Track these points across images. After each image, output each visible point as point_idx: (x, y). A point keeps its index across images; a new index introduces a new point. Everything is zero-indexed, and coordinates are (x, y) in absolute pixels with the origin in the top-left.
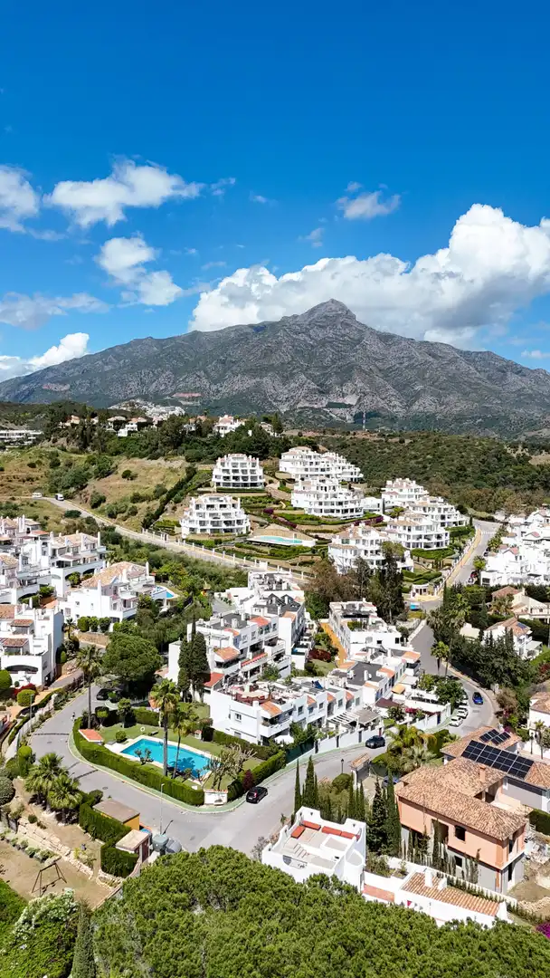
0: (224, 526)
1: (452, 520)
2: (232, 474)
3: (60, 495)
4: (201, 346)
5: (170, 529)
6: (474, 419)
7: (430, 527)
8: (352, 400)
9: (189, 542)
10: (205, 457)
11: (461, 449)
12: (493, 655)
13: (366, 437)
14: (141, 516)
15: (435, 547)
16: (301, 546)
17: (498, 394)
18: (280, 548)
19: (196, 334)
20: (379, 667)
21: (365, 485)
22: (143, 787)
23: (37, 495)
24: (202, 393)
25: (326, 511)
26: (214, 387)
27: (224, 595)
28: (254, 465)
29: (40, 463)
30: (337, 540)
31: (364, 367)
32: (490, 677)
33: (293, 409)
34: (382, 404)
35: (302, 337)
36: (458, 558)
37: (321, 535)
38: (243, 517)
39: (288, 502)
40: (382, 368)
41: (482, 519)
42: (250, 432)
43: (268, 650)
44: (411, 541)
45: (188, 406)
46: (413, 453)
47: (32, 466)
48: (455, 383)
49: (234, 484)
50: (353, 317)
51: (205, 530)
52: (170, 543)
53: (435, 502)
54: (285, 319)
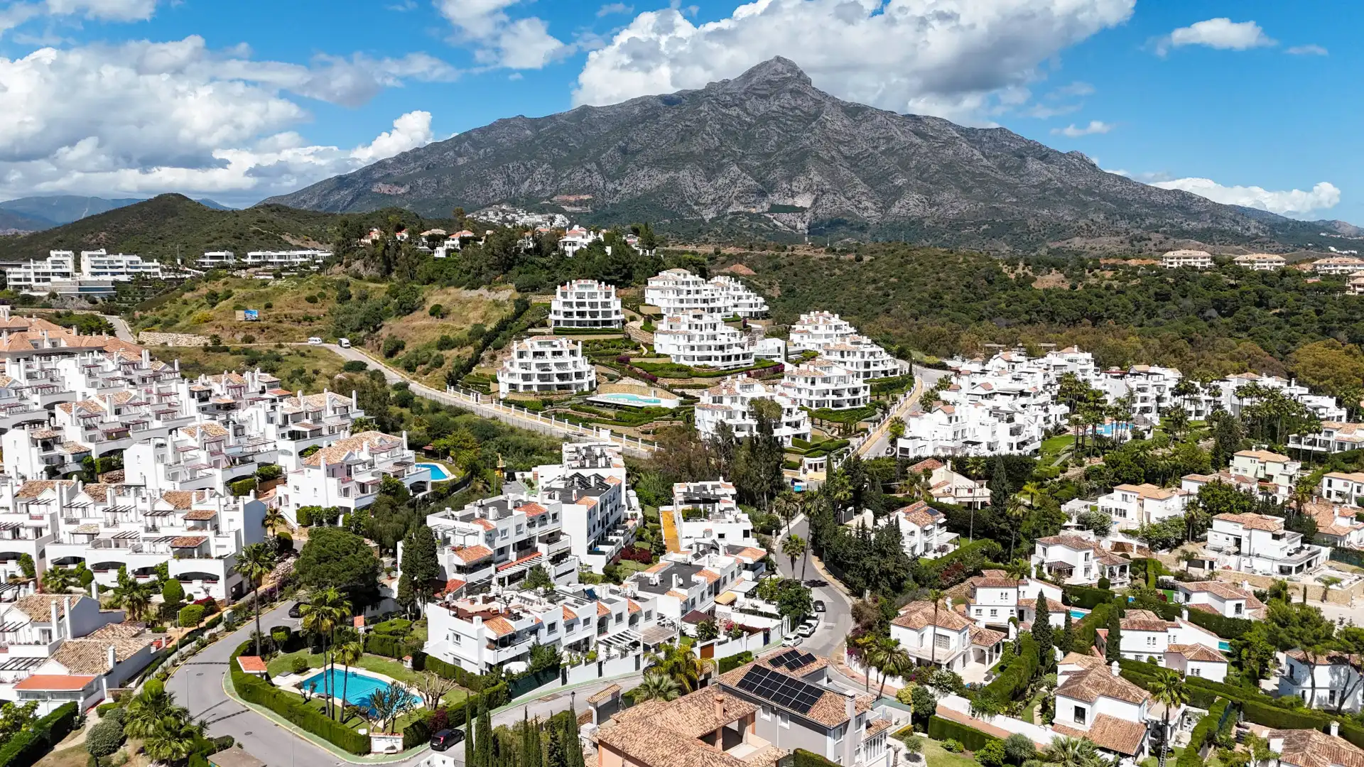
0: (557, 381)
1: (881, 367)
2: (575, 309)
3: (345, 341)
4: (592, 127)
5: (484, 387)
6: (978, 225)
7: (843, 379)
8: (804, 201)
9: (508, 403)
10: (544, 285)
11: (938, 269)
12: (865, 552)
13: (808, 253)
14: (449, 366)
15: (847, 406)
16: (660, 407)
17: (1012, 189)
18: (629, 410)
19: (585, 110)
20: (699, 569)
21: (769, 321)
22: (300, 732)
23: (315, 341)
24: (593, 194)
25: (700, 359)
26: (610, 186)
27: (528, 475)
28: (608, 295)
29: (322, 296)
30: (706, 398)
31: (823, 154)
32: (861, 582)
33: (721, 215)
34: (848, 206)
35: (734, 112)
36: (879, 421)
37: (687, 392)
38: (584, 366)
39: (649, 346)
40: (849, 154)
41: (929, 366)
42: (609, 250)
43: (542, 548)
44: (815, 398)
45: (574, 213)
46: (871, 274)
47: (312, 300)
48: (952, 173)
49: (579, 323)
50: (807, 82)
51: (530, 387)
52: (483, 406)
53: (859, 343)
54: (711, 86)
